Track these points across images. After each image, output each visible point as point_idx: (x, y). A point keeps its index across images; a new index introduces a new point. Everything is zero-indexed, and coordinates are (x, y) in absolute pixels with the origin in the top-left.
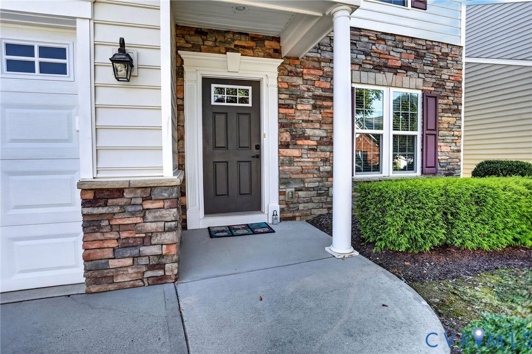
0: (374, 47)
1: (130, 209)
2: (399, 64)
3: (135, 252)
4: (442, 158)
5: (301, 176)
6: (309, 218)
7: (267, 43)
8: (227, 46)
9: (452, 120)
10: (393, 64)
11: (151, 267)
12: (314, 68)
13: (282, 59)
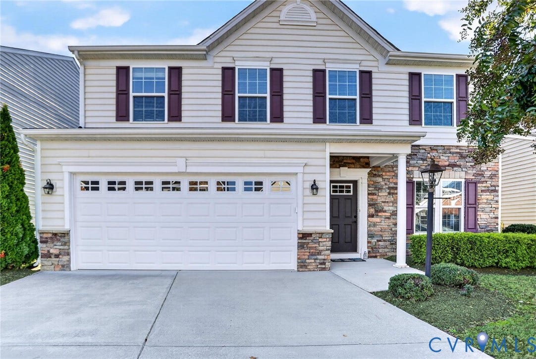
0: (429, 155)
1: (315, 241)
2: (447, 163)
3: (315, 257)
4: (482, 222)
5: (381, 233)
6: (385, 257)
7: (361, 160)
8: (340, 163)
9: (490, 197)
10: (442, 164)
11: (321, 264)
12: (389, 171)
13: (370, 168)
